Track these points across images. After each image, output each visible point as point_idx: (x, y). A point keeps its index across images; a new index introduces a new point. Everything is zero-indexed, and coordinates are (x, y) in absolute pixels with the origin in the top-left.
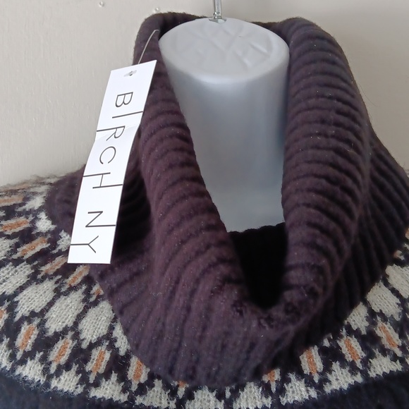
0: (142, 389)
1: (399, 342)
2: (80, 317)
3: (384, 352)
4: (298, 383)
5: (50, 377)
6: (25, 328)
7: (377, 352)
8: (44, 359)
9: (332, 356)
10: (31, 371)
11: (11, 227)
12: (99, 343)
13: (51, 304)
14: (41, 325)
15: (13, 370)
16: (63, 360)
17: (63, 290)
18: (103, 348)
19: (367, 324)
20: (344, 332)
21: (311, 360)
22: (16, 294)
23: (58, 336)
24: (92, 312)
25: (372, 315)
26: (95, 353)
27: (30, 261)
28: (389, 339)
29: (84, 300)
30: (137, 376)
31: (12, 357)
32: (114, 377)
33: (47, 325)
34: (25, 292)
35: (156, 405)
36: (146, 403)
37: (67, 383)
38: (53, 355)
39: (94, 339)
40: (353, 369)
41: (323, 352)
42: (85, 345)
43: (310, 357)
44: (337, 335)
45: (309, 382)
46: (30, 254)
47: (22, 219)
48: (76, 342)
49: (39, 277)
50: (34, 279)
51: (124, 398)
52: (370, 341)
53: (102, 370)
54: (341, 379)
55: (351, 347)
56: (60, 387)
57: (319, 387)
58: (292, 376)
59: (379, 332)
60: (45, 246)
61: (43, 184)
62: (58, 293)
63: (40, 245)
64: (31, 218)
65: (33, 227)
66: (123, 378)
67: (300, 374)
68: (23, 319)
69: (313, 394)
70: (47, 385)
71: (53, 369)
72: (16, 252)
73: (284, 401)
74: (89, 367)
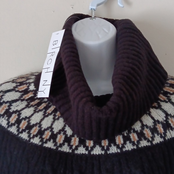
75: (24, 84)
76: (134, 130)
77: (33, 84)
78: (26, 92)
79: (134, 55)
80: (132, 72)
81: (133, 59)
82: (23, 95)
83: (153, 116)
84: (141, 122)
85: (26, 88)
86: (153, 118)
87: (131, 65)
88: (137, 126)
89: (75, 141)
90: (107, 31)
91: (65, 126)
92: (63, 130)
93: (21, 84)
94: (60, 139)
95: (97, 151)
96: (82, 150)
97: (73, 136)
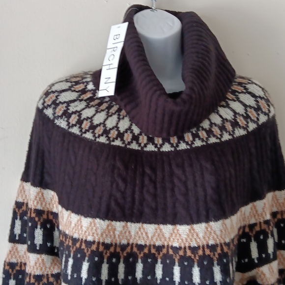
0: (129, 143)
1: (220, 133)
2: (106, 120)
3: (214, 136)
4: (183, 144)
5: (96, 138)
6: (85, 122)
7: (211, 136)
8: (93, 132)
9: (196, 136)
10: (89, 136)
11: (77, 88)
12: (113, 128)
13: (94, 115)
14: (91, 122)
15: (82, 135)
16: (100, 133)
17: (99, 111)
18: (114, 130)
19: (209, 127)
20: (201, 129)
21: (188, 137)
22: (81, 111)
23: (98, 125)
24: (110, 119)
25: (211, 124)
26: (112, 132)
27: (85, 101)
28: (216, 132)
29: (107, 115)
30: (127, 139)
31: (81, 131)
32: (119, 139)
33: (93, 122)
34: (84, 110)
35: (134, 148)
36: (131, 148)
37: (103, 140)
38: (96, 131)
39: (111, 127)
40: (203, 140)
41: (193, 135)
42: (108, 129)
43: (188, 136)
44: (198, 130)
45: (187, 143)
46: (85, 98)
47: (82, 85)
48: (104, 128)
49: (89, 106)
50: (88, 106)
51: (123, 145)
52: (210, 132)
53: (115, 136)
54: (198, 143)
55: (203, 134)
56: (100, 141)
57: (190, 145)
58: (181, 142)
59: (213, 130)
60: (91, 95)
61: (88, 74)
62: (97, 112)
63: (89, 95)
64: (85, 84)
65: (86, 88)
66: (122, 140)
67: (184, 141)
68: (84, 119)
69: (189, 147)
70: (95, 140)
71: (97, 135)
72: (80, 97)
73: (178, 149)
74: (110, 136)
75: (80, 83)
76: (202, 127)
77: (91, 83)
78: (84, 91)
79: (203, 49)
80: (202, 66)
81: (202, 54)
82: (81, 95)
83: (222, 114)
84: (210, 120)
85: (84, 87)
86: (221, 116)
87: (201, 60)
88: (206, 124)
89: (143, 139)
90: (172, 25)
91: (131, 125)
92: (129, 129)
93: (77, 83)
94: (128, 137)
95: (167, 148)
96: (151, 148)
97: (140, 134)
